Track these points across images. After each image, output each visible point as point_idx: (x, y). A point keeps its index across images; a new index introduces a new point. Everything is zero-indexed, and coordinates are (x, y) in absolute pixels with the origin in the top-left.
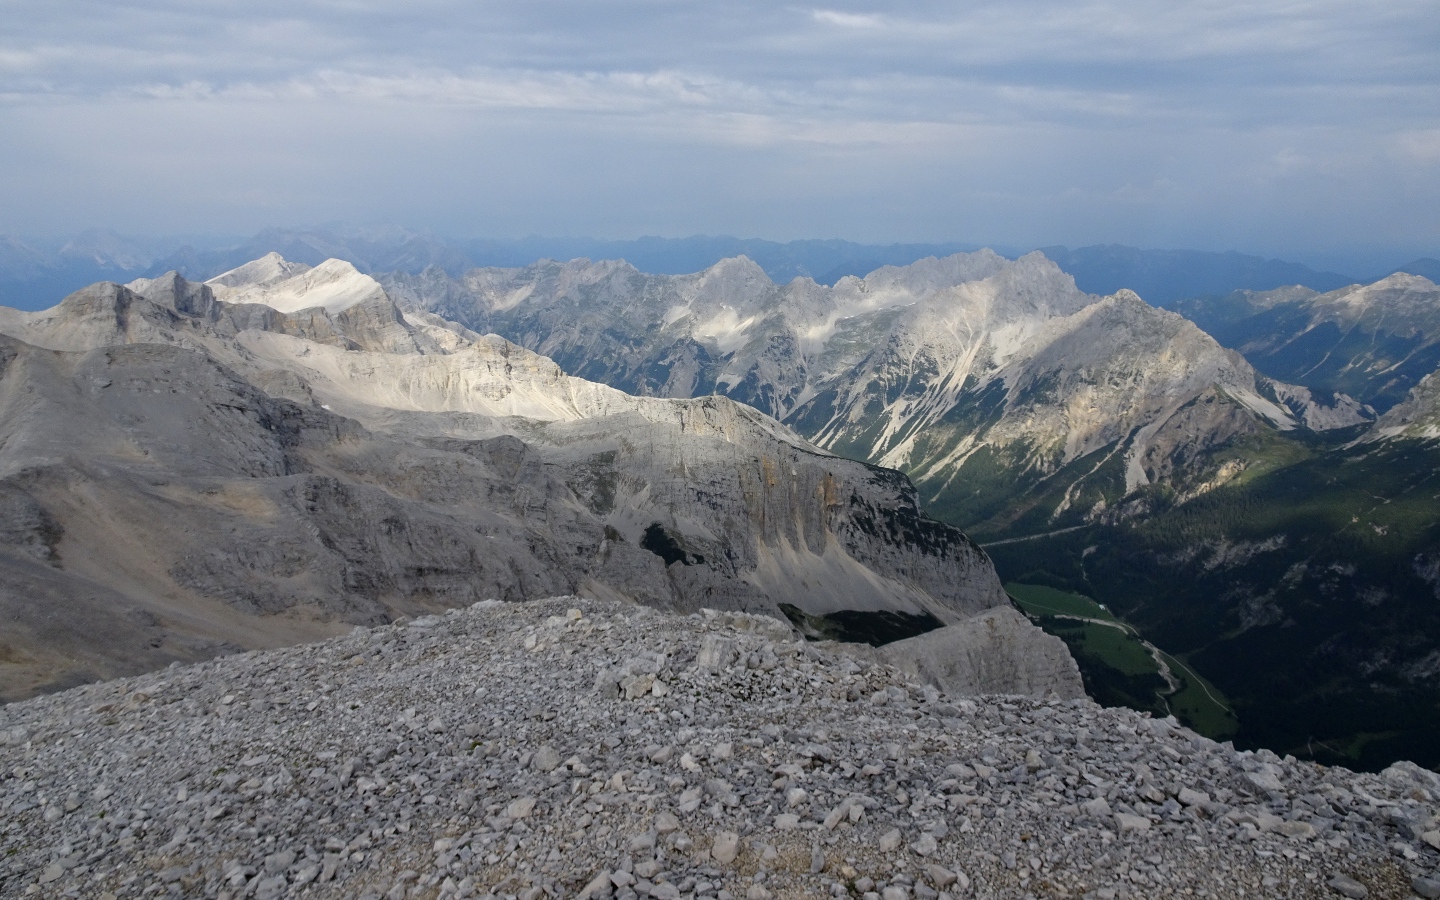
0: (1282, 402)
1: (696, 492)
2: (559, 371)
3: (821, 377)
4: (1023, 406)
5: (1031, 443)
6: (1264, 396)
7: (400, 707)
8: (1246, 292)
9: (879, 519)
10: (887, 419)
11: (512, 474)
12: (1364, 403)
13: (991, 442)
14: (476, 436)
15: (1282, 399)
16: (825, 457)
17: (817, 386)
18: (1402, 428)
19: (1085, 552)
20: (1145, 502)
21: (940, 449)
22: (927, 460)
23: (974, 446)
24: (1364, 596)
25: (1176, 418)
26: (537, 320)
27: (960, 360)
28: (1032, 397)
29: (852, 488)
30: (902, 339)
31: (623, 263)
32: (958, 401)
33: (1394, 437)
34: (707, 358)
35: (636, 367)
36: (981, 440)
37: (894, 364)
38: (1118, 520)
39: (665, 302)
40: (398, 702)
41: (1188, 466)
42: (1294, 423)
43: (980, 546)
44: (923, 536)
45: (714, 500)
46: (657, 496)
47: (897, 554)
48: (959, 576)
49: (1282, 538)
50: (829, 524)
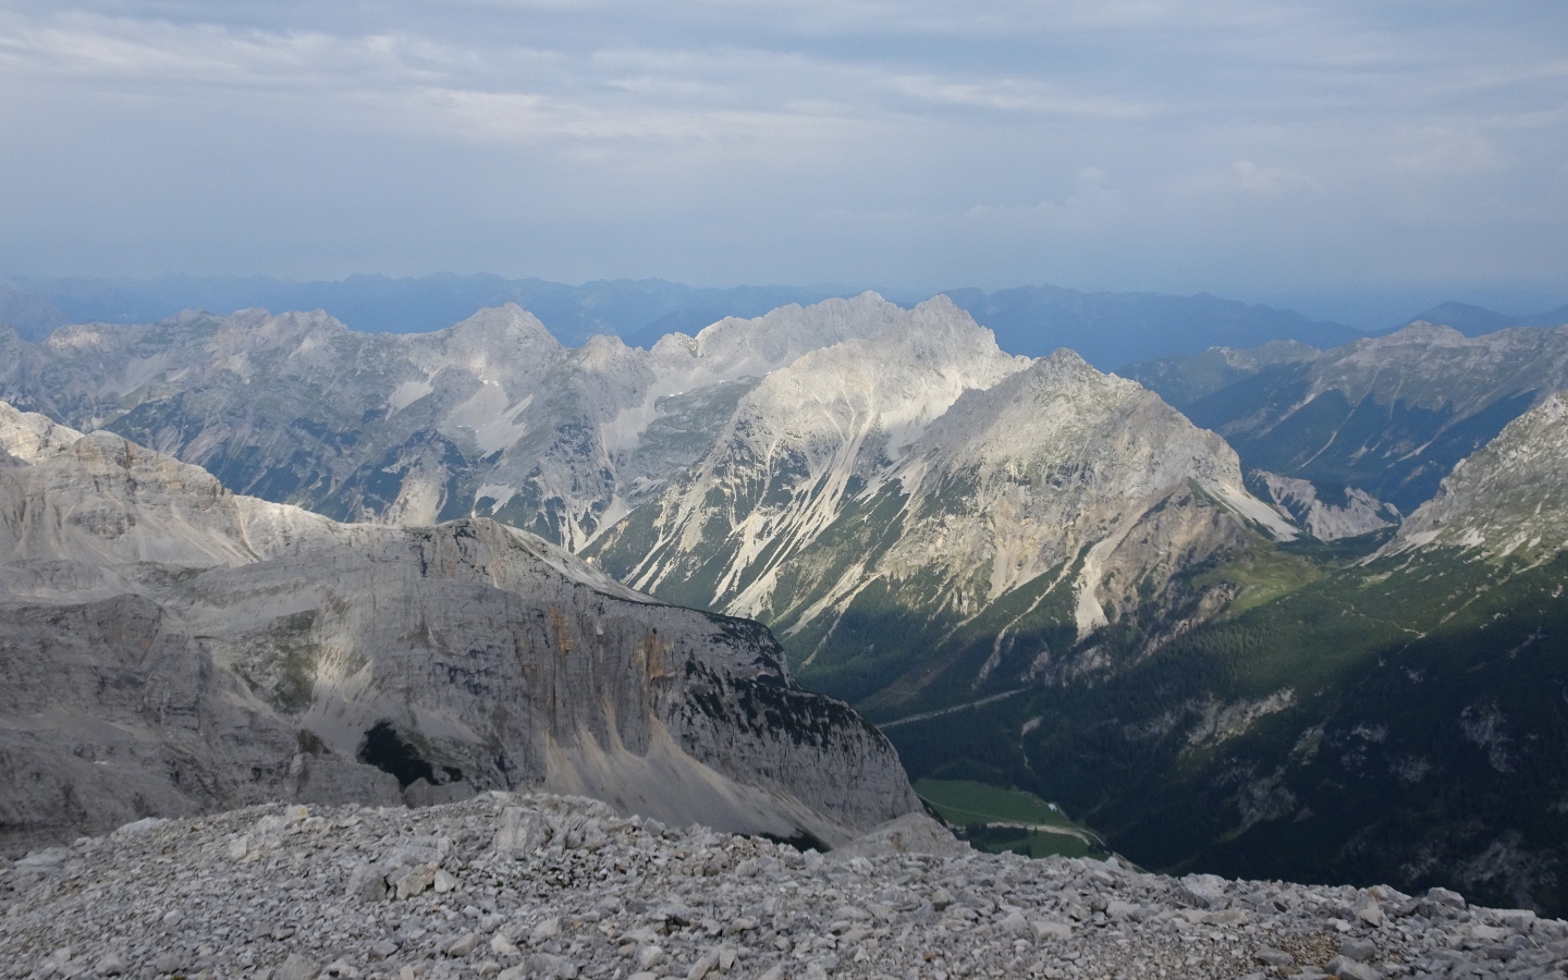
0: (1278, 502)
1: (446, 669)
2: (219, 487)
3: (636, 484)
4: (930, 519)
5: (944, 572)
6: (1255, 494)
7: (43, 953)
8: (1225, 351)
9: (729, 695)
10: (737, 543)
11: (139, 658)
12: (1385, 501)
13: (887, 573)
14: (74, 598)
15: (1279, 497)
16: (646, 604)
17: (630, 499)
18: (1435, 533)
19: (1026, 728)
20: (1104, 650)
21: (814, 586)
22: (796, 603)
23: (863, 579)
24: (1401, 770)
25: (1140, 528)
26: (178, 408)
27: (839, 454)
28: (942, 506)
29: (687, 650)
30: (754, 425)
31: (322, 317)
32: (838, 515)
33: (1425, 546)
34: (460, 461)
35: (346, 477)
36: (873, 570)
37: (743, 462)
38: (1068, 679)
39: (391, 376)
40: (36, 946)
41: (1160, 596)
42: (1296, 531)
43: (877, 727)
44: (795, 717)
45: (476, 681)
46: (383, 679)
47: (757, 747)
48: (849, 773)
49: (1289, 693)
50: (655, 707)
